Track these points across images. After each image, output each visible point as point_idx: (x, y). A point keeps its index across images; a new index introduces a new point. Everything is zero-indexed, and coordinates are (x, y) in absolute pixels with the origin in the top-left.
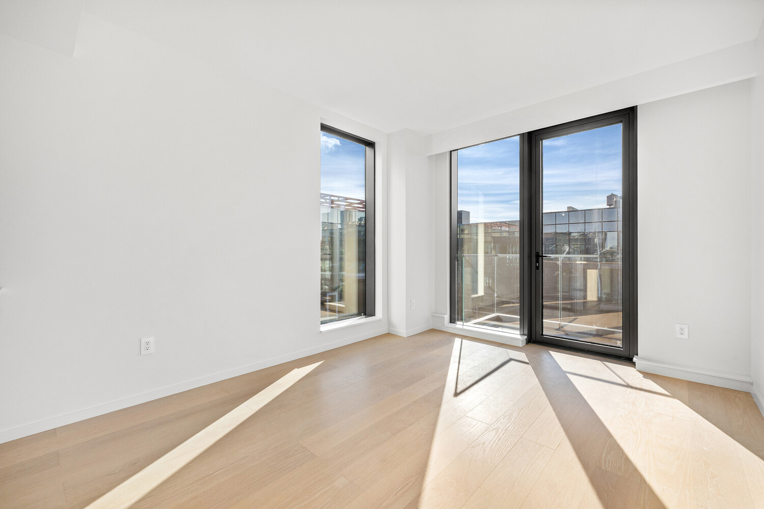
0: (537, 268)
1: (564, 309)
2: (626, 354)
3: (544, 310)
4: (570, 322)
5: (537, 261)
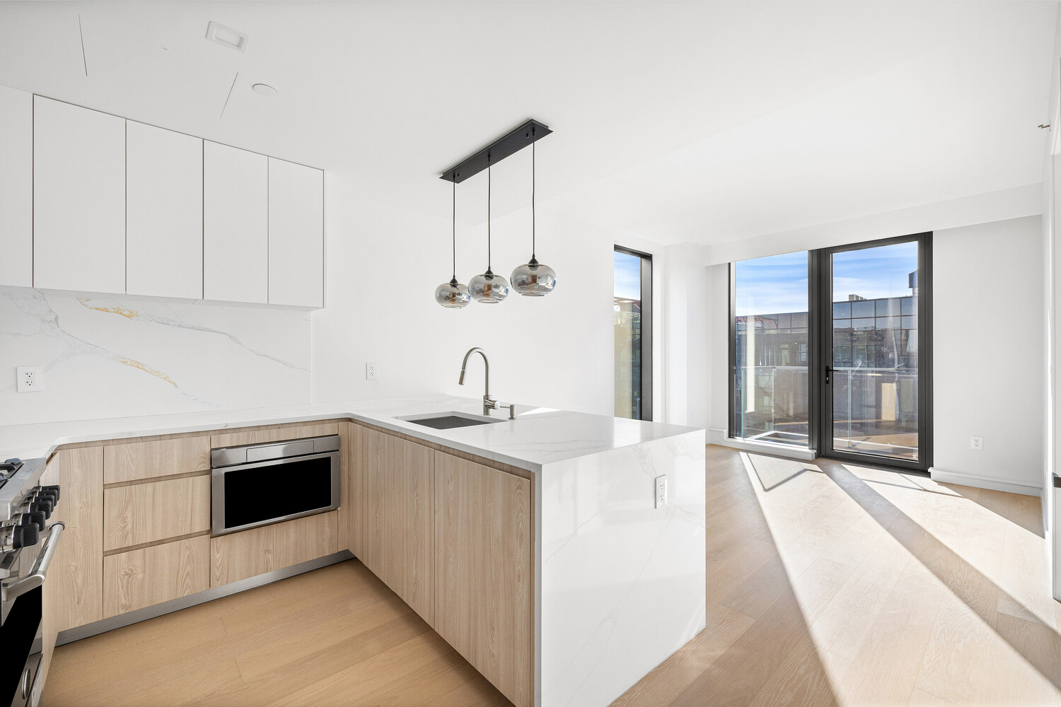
0: (827, 382)
1: (854, 427)
2: (922, 467)
3: (834, 429)
4: (864, 440)
5: (827, 376)
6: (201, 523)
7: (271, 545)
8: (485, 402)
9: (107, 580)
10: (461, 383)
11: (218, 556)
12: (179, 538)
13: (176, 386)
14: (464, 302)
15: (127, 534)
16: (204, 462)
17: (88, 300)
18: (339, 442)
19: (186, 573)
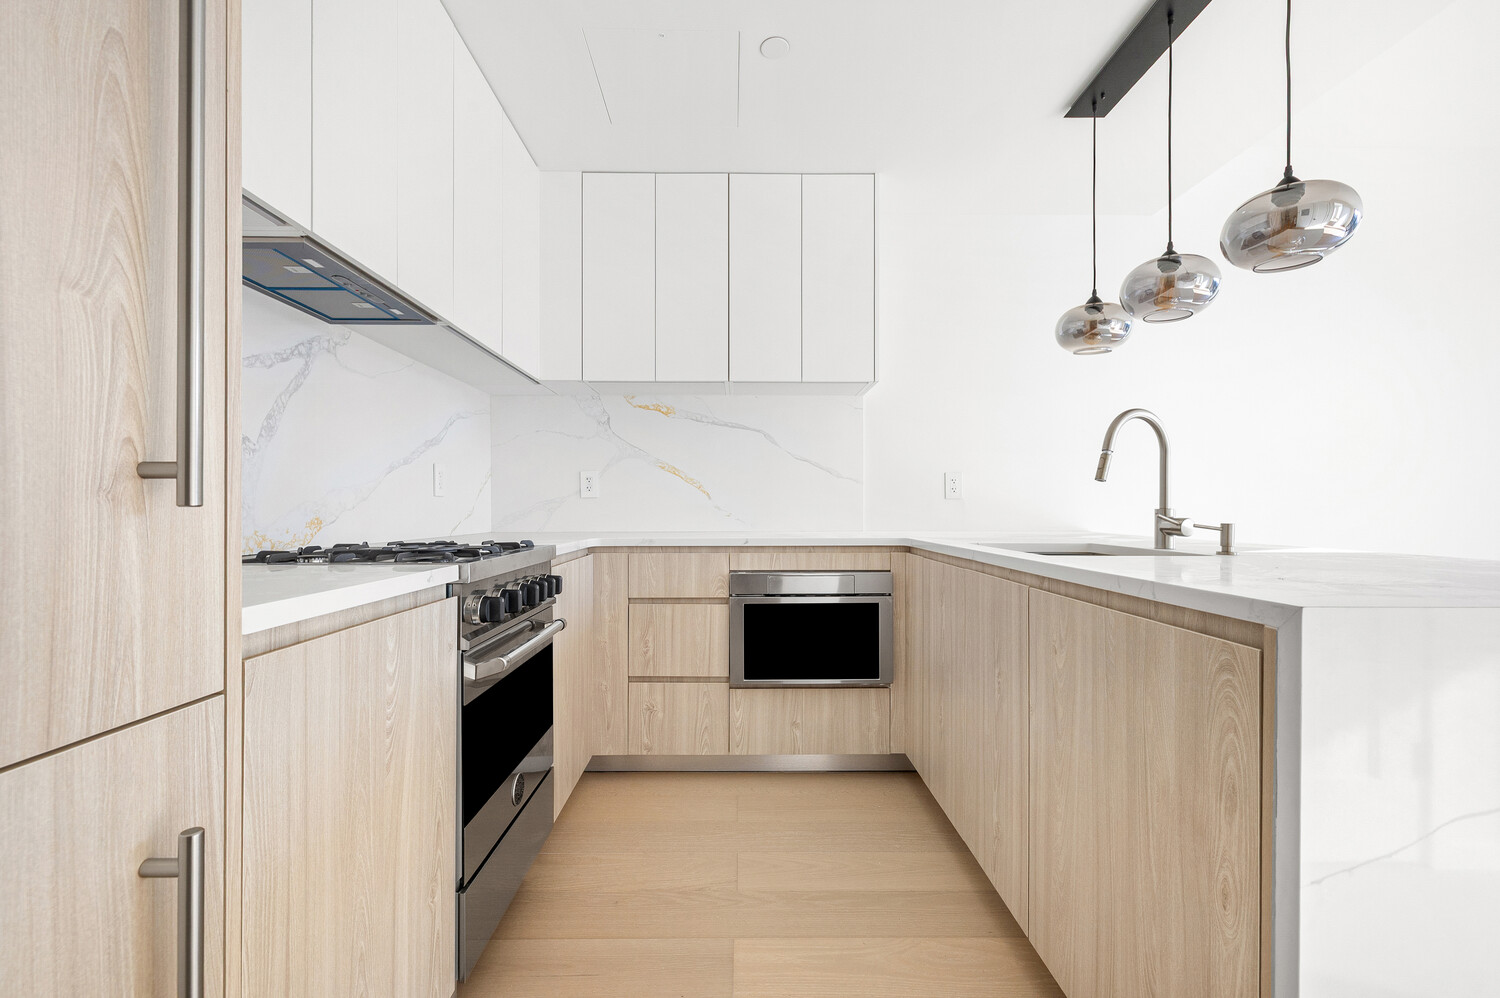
6: (719, 668)
7: (799, 717)
8: (1159, 519)
9: (632, 711)
10: (1100, 477)
11: (738, 714)
12: (697, 679)
13: (710, 498)
14: (1115, 336)
15: (649, 661)
16: (722, 587)
17: (633, 397)
18: (893, 582)
19: (704, 727)
